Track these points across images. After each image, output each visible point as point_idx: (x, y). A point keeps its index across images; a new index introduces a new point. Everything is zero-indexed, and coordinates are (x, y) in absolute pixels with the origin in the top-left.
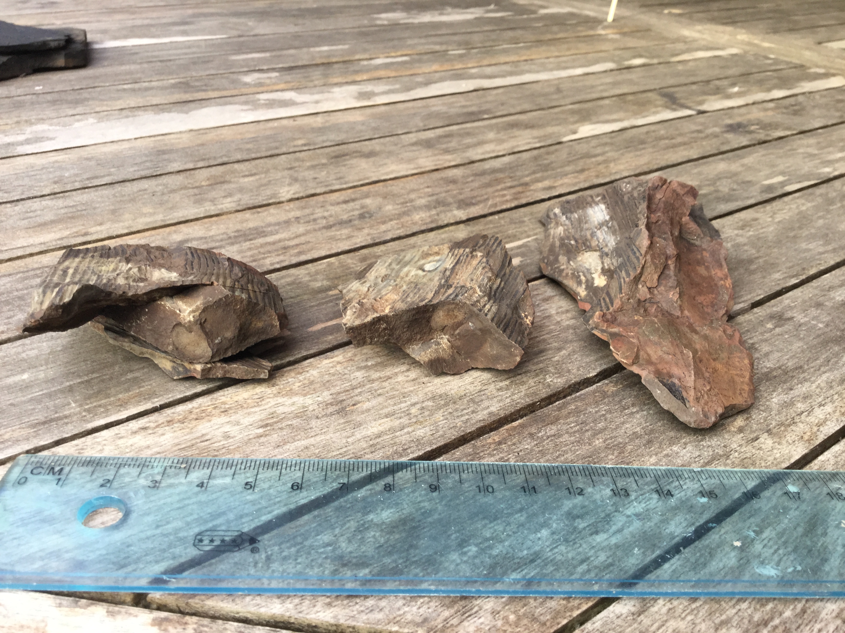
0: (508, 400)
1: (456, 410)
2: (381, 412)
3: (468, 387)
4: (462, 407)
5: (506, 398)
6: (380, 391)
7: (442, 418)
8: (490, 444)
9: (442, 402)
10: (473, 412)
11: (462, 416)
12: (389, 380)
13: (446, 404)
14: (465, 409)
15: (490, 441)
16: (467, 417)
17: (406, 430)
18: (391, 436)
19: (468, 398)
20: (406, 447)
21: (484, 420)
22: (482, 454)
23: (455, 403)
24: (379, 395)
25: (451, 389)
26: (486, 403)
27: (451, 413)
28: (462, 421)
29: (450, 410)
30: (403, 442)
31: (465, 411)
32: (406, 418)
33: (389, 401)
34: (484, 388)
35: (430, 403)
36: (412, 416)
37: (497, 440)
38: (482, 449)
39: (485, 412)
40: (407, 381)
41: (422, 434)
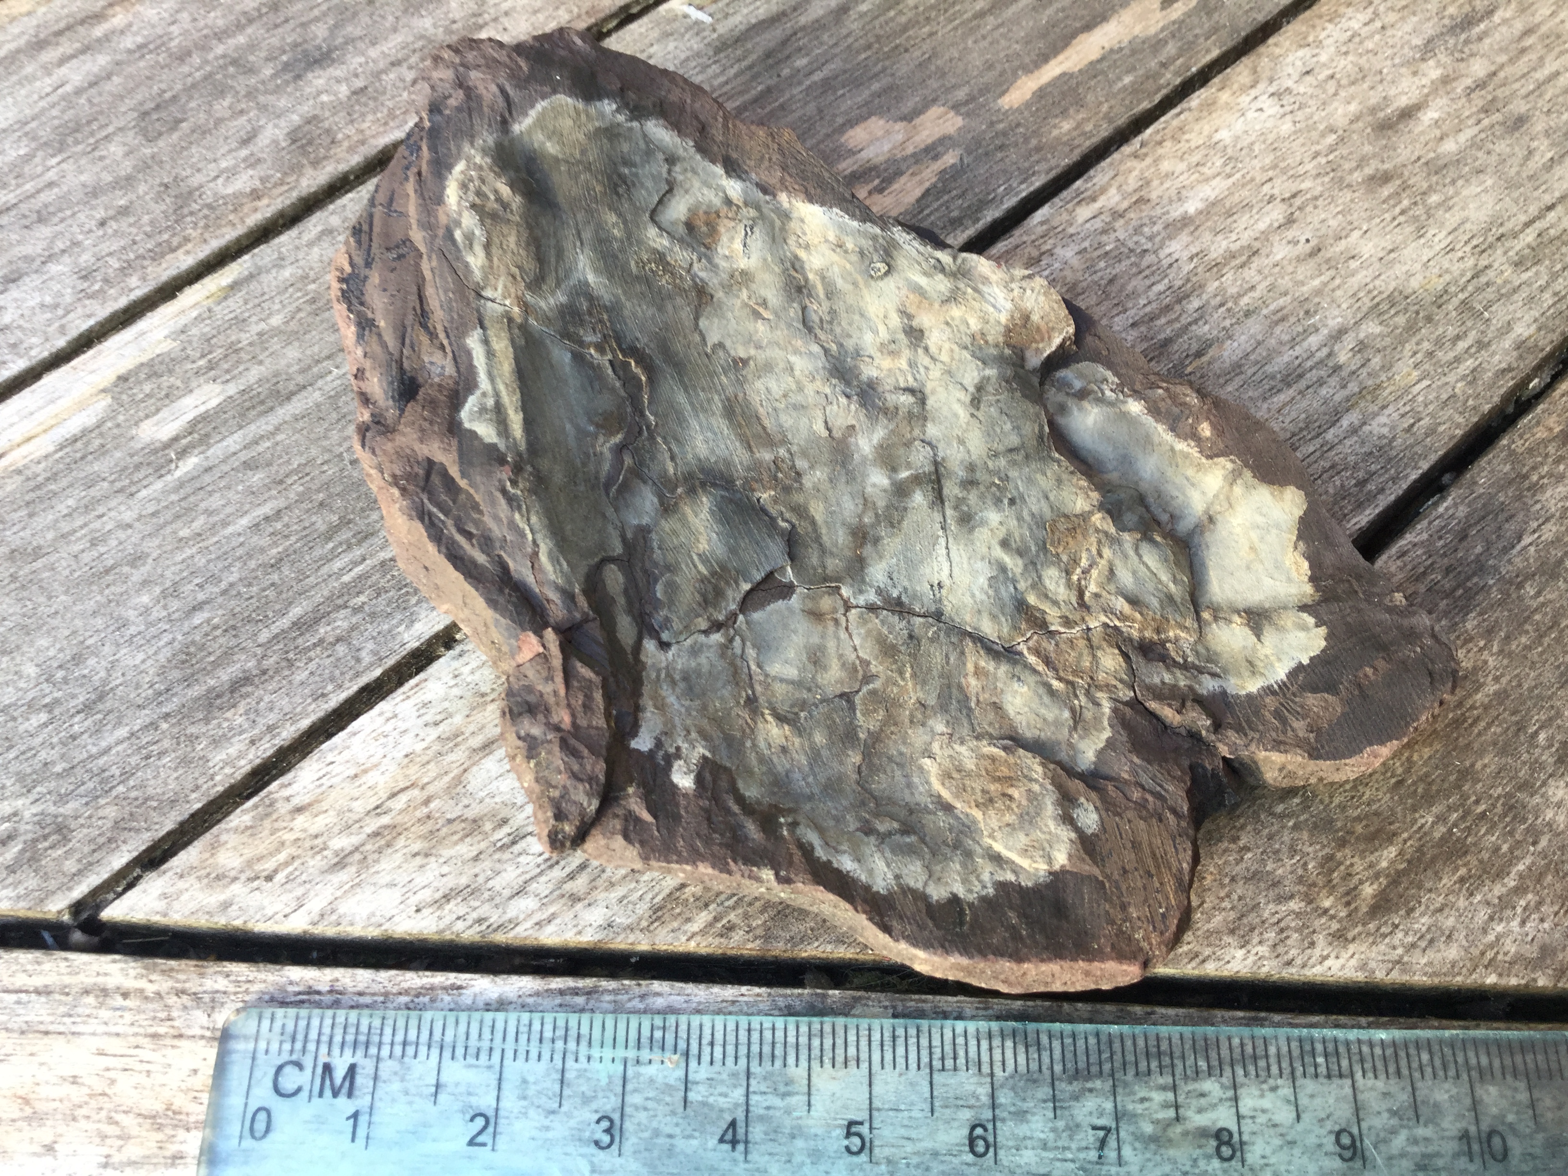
0: (1548, 298)
1: (1439, 343)
2: (1269, 369)
3: (1446, 265)
4: (1451, 331)
5: (1542, 290)
6: (1245, 300)
7: (1416, 374)
8: (1545, 442)
9: (1401, 320)
10: (1481, 345)
11: (1457, 360)
12: (1256, 263)
13: (1411, 328)
14: (1458, 338)
15: (1541, 433)
16: (1470, 363)
17: (1345, 422)
18: (1318, 442)
19: (1455, 301)
20: (1361, 474)
21: (1509, 369)
22: (1535, 478)
23: (1429, 319)
24: (1248, 314)
25: (1410, 275)
26: (1499, 314)
27: (1430, 354)
28: (1463, 378)
29: (1426, 345)
30: (1352, 459)
31: (1462, 345)
32: (1334, 381)
33: (1278, 330)
34: (1483, 263)
35: (1372, 328)
36: (1344, 374)
37: (1557, 430)
38: (1530, 462)
39: (1507, 343)
40: (1299, 260)
41: (1385, 431)
